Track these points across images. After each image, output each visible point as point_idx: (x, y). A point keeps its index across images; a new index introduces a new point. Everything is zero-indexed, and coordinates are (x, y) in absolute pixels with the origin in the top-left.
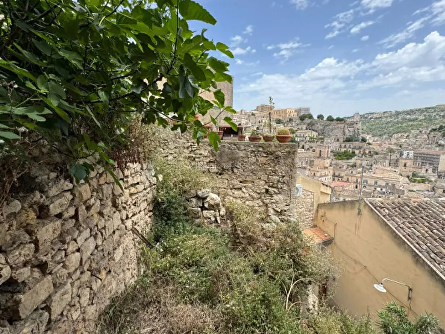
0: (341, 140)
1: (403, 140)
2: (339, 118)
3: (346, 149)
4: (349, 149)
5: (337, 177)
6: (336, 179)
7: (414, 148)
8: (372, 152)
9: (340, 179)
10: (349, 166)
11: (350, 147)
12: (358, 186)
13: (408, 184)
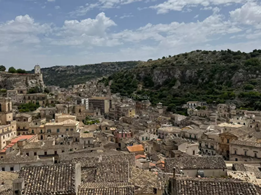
0: (25, 92)
1: (81, 90)
2: (20, 69)
3: (30, 101)
4: (33, 101)
5: (22, 130)
6: (22, 132)
7: (89, 97)
8: (54, 102)
9: (26, 132)
10: (33, 118)
11: (33, 99)
12: (43, 136)
13: (83, 127)
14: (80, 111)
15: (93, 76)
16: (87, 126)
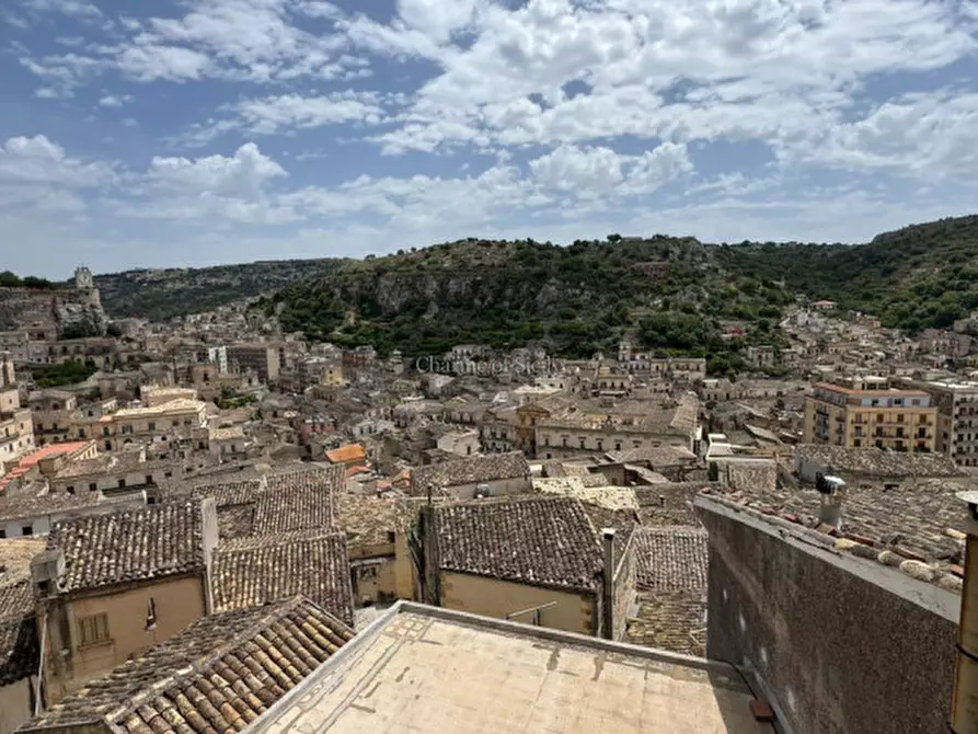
0: (53, 335)
1: (207, 328)
2: (32, 278)
3: (68, 357)
4: (80, 356)
5: (48, 432)
6: (49, 437)
7: (227, 342)
8: (137, 359)
9: (61, 437)
10: (82, 399)
11: (78, 351)
12: (112, 442)
13: (217, 413)
14: (206, 378)
15: (235, 292)
16: (226, 411)
